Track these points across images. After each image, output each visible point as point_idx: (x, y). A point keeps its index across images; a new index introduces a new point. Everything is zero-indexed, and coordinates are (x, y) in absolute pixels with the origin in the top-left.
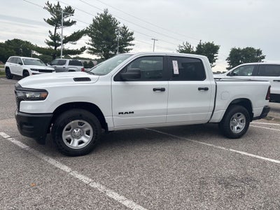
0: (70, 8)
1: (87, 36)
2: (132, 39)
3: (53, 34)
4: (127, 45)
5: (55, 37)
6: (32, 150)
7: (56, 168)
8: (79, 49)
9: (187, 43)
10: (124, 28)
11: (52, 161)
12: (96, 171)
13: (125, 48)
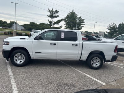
0: (57, 10)
2: (83, 22)
3: (50, 21)
8: (59, 27)
13: (81, 26)
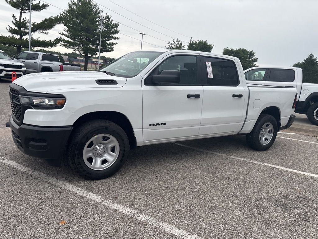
1: (62, 25)
2: (117, 32)
3: (18, 19)
4: (110, 38)
5: (21, 24)
6: (36, 174)
7: (82, 197)
8: (53, 40)
9: (178, 41)
10: (108, 17)
11: (71, 188)
12: (134, 198)
13: (108, 42)
